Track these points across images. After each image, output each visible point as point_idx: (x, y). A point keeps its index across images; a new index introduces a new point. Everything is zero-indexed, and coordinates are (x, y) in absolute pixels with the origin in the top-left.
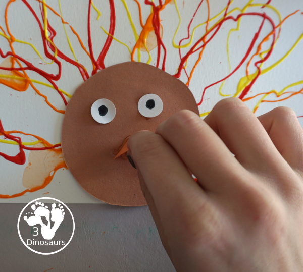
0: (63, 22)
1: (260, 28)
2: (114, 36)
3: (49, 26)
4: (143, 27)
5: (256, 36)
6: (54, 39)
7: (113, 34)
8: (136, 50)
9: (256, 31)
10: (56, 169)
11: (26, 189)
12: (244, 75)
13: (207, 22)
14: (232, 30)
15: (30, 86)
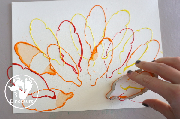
0: (66, 52)
1: (131, 50)
2: (83, 56)
3: (62, 54)
4: (92, 53)
5: (129, 53)
6: (63, 58)
7: (82, 56)
8: (90, 60)
9: (129, 52)
10: (66, 100)
11: (57, 107)
12: (126, 66)
13: (113, 50)
14: (121, 52)
15: (56, 74)
